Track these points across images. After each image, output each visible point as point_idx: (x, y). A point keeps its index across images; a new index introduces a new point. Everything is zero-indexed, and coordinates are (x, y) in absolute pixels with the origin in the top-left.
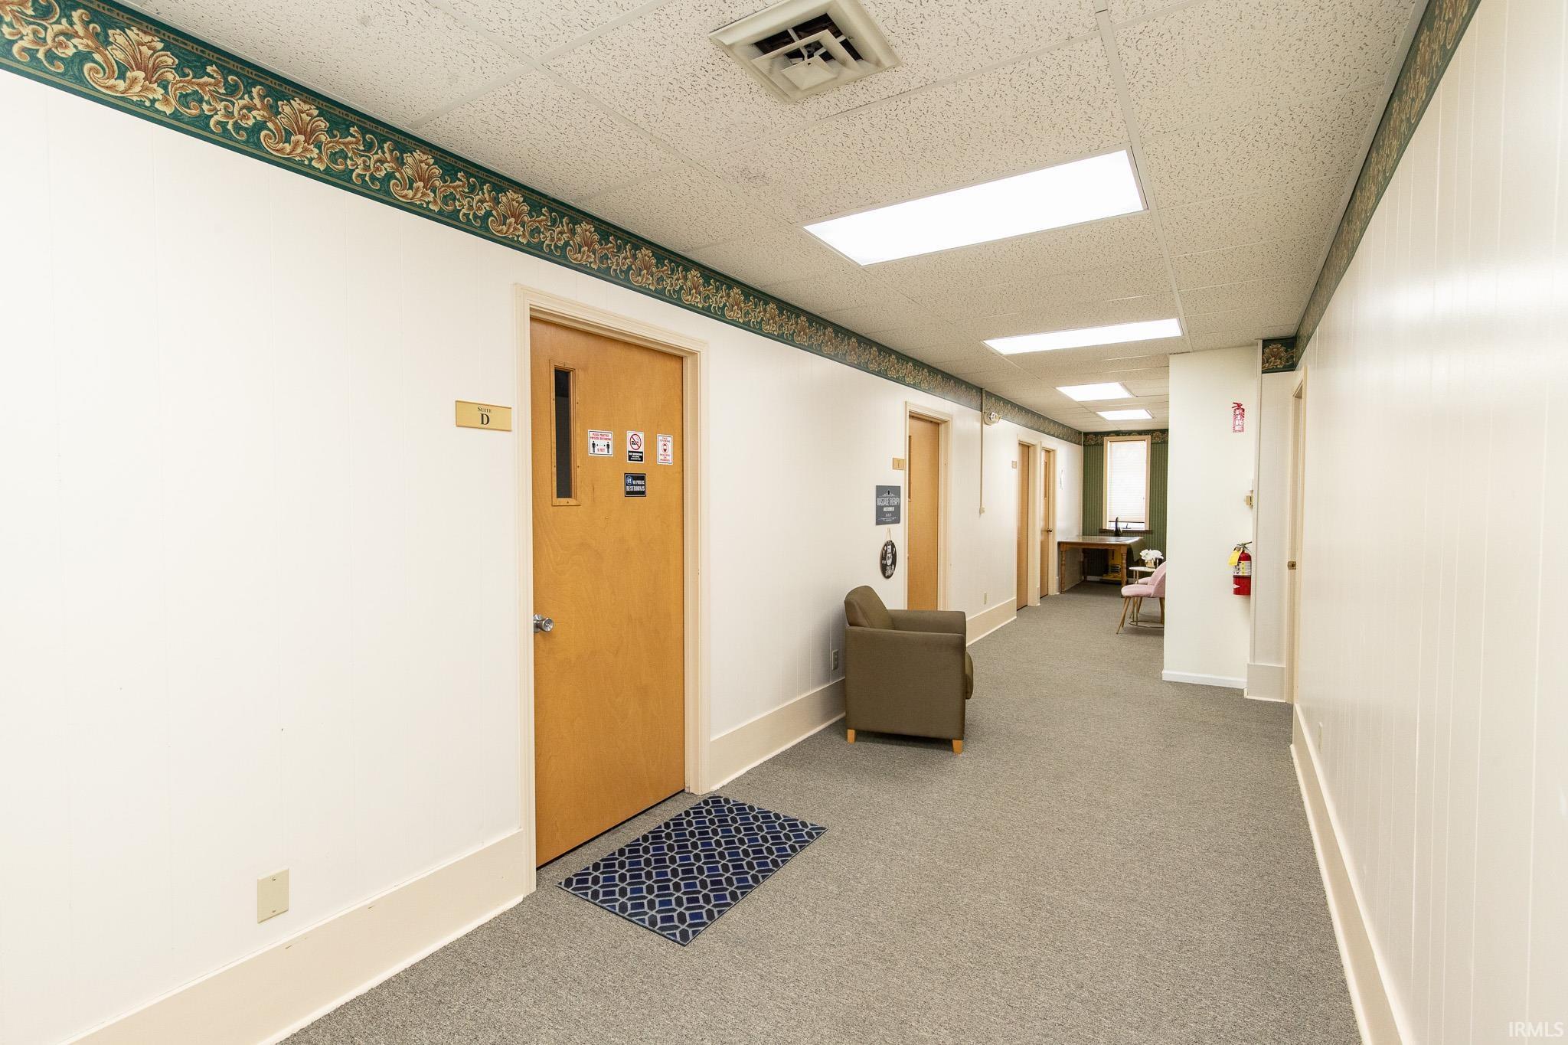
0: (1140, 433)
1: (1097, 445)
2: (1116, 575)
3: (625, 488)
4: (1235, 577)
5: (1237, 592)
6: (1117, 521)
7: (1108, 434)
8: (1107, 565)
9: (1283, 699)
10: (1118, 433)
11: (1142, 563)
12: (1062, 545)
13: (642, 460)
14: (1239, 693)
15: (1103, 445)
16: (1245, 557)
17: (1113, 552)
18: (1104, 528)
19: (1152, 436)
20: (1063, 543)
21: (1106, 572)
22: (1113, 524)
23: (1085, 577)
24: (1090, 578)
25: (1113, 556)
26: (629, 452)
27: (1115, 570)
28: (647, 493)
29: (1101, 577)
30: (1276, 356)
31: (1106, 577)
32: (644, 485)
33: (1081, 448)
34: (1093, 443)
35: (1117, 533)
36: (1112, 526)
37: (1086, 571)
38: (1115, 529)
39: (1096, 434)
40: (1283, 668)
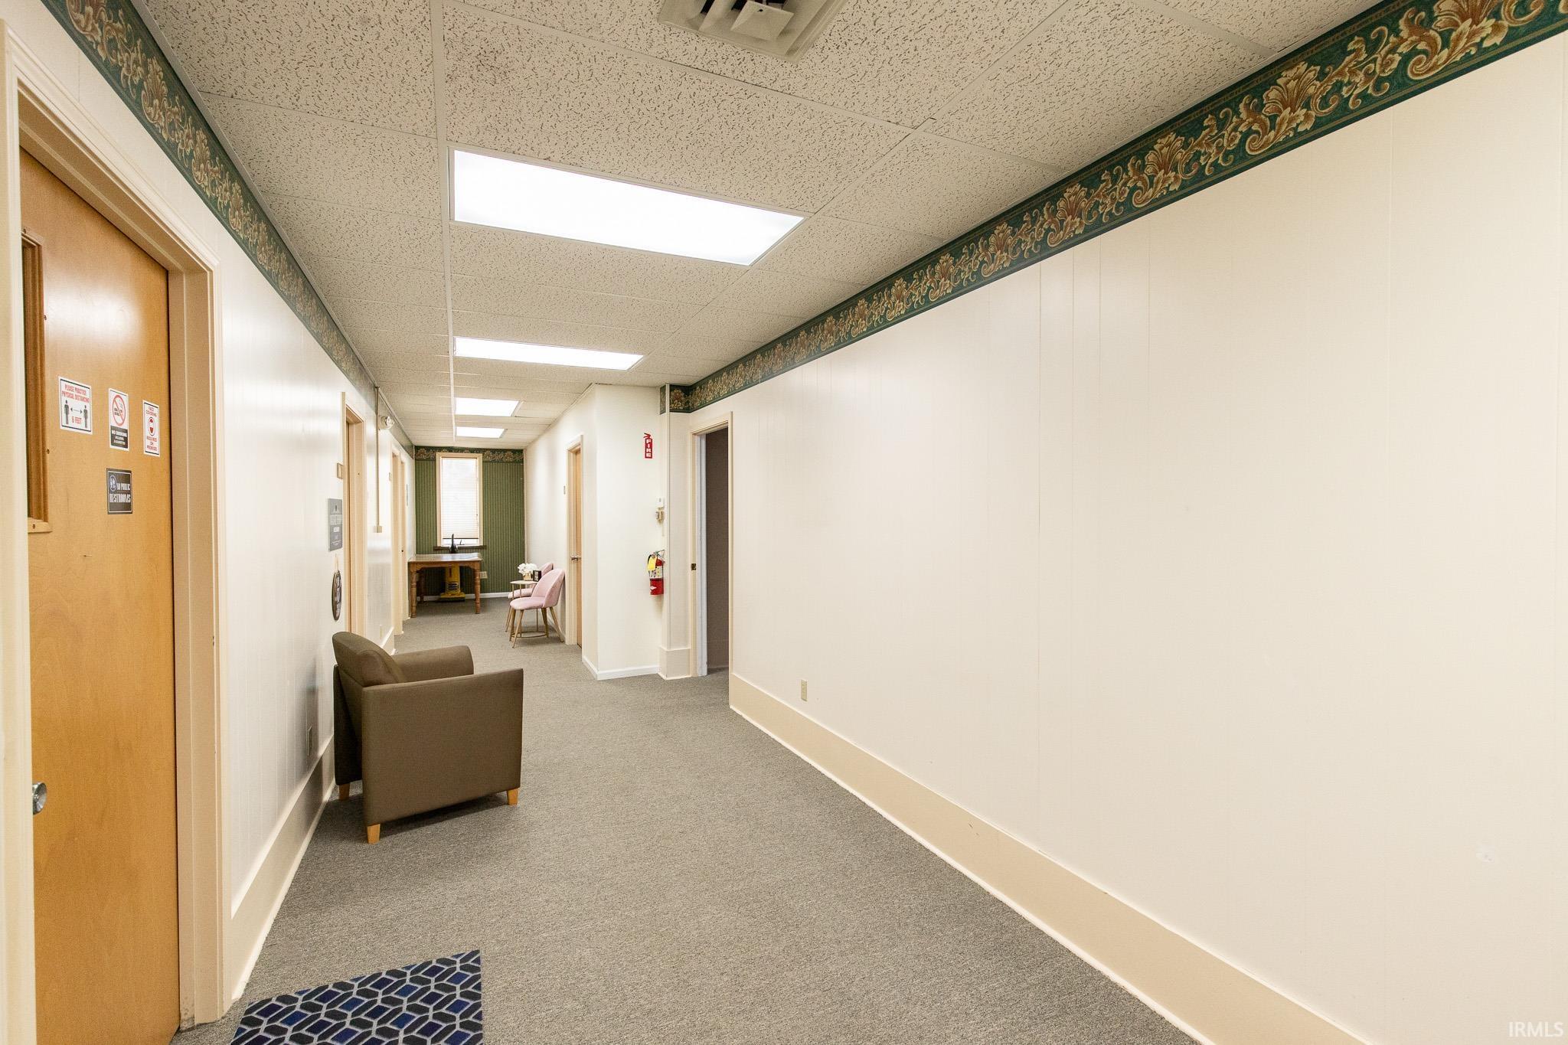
0: (472, 451)
1: (428, 459)
2: (453, 592)
3: (108, 498)
4: (651, 580)
5: (654, 592)
6: (453, 538)
7: (440, 449)
8: (444, 584)
9: (689, 674)
10: (450, 449)
11: (521, 577)
12: (411, 565)
13: (126, 446)
14: (655, 678)
15: (435, 461)
16: (660, 563)
17: (450, 570)
18: (438, 545)
19: (483, 454)
20: (414, 563)
21: (443, 590)
22: (450, 542)
23: (422, 598)
24: (426, 598)
25: (451, 572)
26: (113, 428)
27: (452, 587)
28: (134, 507)
29: (437, 597)
30: (678, 399)
31: (443, 596)
32: (129, 492)
33: (414, 460)
34: (424, 457)
35: (453, 550)
36: (447, 543)
37: (423, 591)
38: (450, 546)
39: (428, 448)
40: (689, 650)
